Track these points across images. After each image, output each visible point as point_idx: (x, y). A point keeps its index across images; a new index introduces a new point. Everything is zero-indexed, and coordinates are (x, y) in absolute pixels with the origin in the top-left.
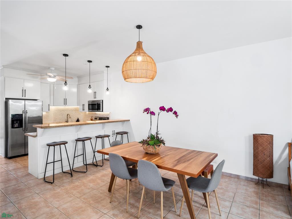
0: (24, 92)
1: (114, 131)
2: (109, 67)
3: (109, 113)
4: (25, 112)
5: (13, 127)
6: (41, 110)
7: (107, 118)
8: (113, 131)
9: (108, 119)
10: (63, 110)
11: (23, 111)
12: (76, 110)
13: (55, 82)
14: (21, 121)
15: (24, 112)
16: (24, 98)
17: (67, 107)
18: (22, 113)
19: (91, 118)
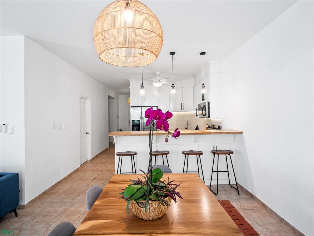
0: (144, 99)
1: (216, 147)
3: (221, 119)
7: (217, 127)
8: (213, 147)
9: (219, 128)
11: (140, 117)
16: (144, 105)
17: (184, 113)
18: (139, 120)
19: (207, 126)
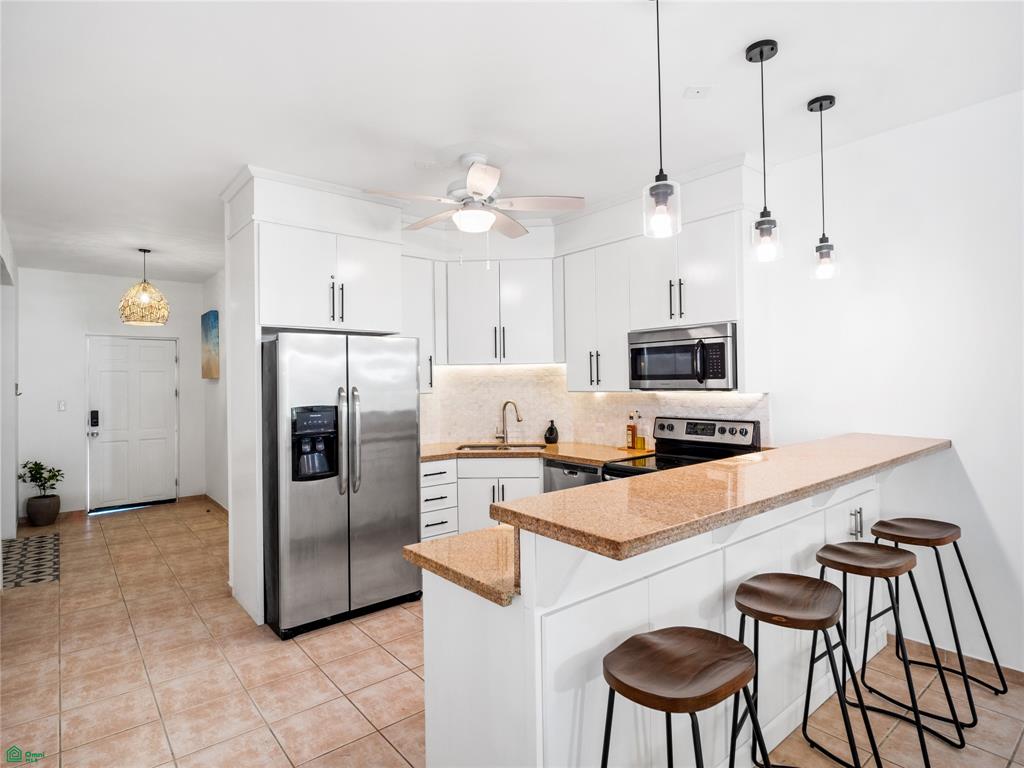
0: (337, 294)
2: (830, 100)
4: (349, 394)
5: (297, 475)
6: (415, 384)
10: (485, 383)
11: (341, 390)
12: (544, 381)
13: (484, 234)
14: (332, 442)
15: (344, 394)
16: (337, 325)
17: (500, 368)
18: (333, 403)
19: (631, 422)
